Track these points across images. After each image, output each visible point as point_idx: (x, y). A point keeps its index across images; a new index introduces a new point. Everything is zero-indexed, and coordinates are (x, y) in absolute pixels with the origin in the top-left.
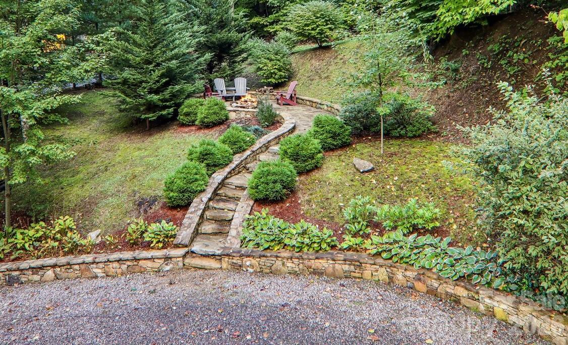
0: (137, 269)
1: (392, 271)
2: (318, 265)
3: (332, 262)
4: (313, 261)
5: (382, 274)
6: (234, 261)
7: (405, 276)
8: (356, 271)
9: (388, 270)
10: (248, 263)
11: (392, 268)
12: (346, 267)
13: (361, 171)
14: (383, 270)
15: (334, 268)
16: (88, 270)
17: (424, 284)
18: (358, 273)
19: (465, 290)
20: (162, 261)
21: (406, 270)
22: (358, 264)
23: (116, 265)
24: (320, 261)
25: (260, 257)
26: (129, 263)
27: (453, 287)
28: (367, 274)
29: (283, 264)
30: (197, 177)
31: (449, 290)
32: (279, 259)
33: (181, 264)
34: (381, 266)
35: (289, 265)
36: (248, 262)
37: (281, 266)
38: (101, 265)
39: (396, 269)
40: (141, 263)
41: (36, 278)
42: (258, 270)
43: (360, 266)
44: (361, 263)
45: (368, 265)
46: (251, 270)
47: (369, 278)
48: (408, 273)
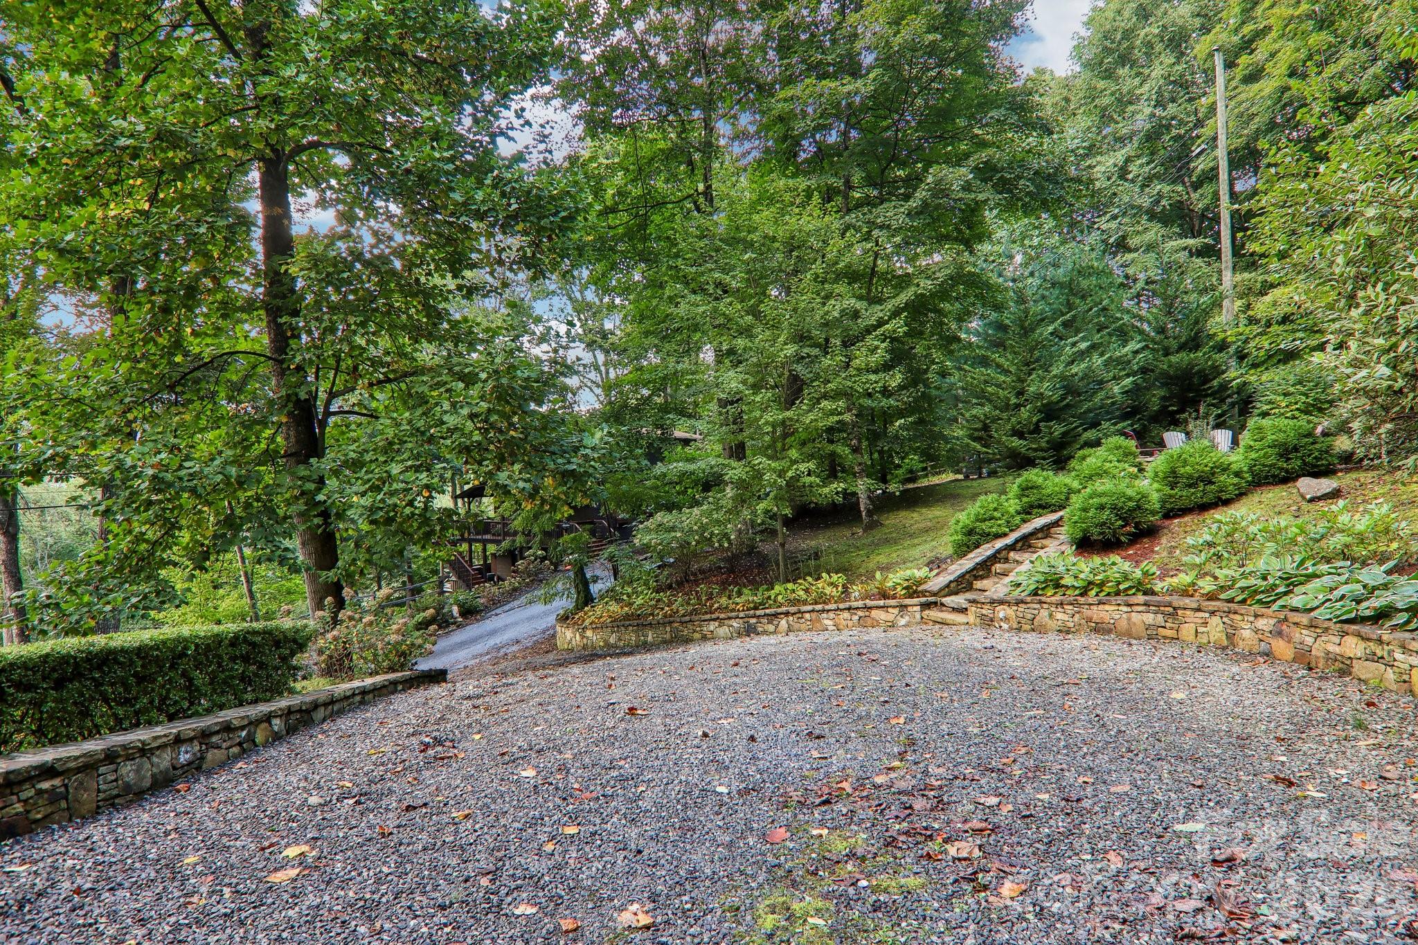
0: (869, 621)
1: (1232, 620)
2: (1103, 614)
3: (1125, 609)
4: (1095, 608)
5: (1215, 629)
6: (984, 612)
7: (1256, 631)
8: (1168, 625)
9: (1225, 620)
10: (1001, 615)
11: (1231, 616)
12: (1149, 618)
13: (1308, 497)
14: (1216, 620)
15: (1129, 619)
16: (819, 620)
17: (1289, 642)
18: (1172, 629)
19: (1360, 642)
20: (896, 611)
21: (1256, 616)
22: (1171, 610)
23: (846, 615)
24: (1107, 607)
25: (1017, 604)
26: (860, 613)
27: (1337, 640)
28: (1187, 631)
29: (1051, 615)
30: (996, 514)
31: (1331, 648)
32: (1045, 606)
33: (918, 616)
34: (1213, 613)
35: (1060, 616)
36: (1002, 611)
37: (1047, 619)
38: (831, 615)
39: (1238, 617)
40: (874, 613)
41: (771, 628)
42: (1015, 626)
43: (1174, 615)
44: (1175, 609)
45: (1188, 612)
46: (1005, 626)
47: (1191, 638)
48: (1262, 623)
